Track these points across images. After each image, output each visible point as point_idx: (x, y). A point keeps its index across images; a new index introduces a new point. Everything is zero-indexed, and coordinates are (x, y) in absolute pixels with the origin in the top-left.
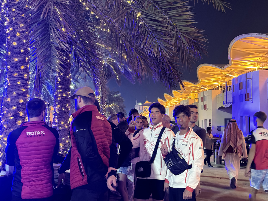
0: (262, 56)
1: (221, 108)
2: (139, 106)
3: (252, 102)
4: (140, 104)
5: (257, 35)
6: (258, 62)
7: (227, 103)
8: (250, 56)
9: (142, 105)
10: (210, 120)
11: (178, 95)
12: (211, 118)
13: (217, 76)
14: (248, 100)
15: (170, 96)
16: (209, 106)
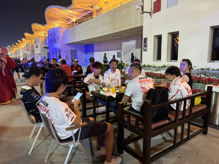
0: (63, 21)
1: (45, 47)
2: (9, 47)
3: (57, 43)
4: (10, 46)
5: (58, 7)
6: (61, 24)
7: (46, 44)
8: (57, 20)
9: (11, 47)
10: (40, 54)
11: (25, 41)
12: (40, 53)
13: (44, 31)
14: (55, 42)
15: (22, 42)
16: (39, 46)
